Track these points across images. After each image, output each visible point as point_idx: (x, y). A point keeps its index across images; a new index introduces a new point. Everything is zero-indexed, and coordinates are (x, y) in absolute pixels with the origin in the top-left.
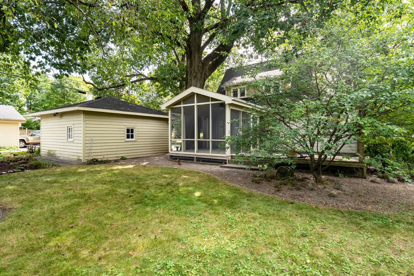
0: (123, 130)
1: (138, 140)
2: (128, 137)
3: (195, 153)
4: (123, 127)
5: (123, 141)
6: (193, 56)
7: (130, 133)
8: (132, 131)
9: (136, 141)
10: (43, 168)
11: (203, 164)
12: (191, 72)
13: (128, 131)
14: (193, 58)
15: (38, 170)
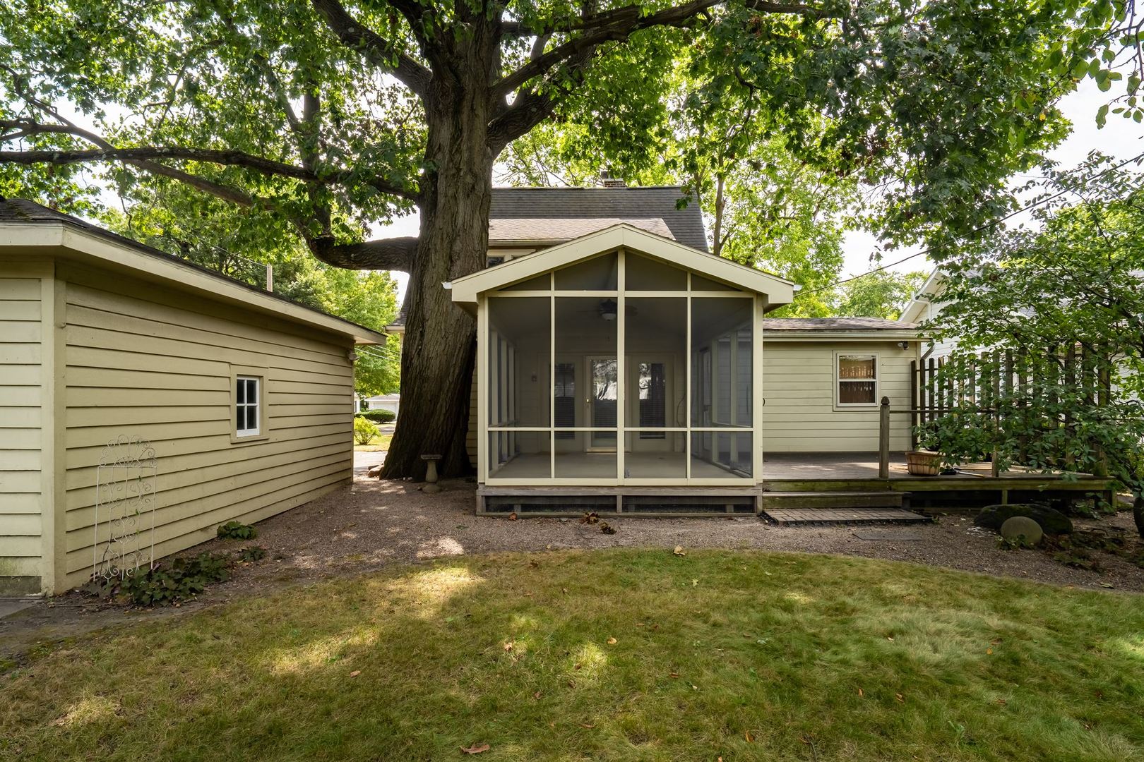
0: (224, 384)
1: (273, 436)
2: (239, 420)
3: (621, 480)
4: (223, 369)
5: (224, 443)
6: (466, 111)
7: (246, 402)
9: (265, 441)
11: (656, 518)
12: (459, 170)
14: (464, 117)
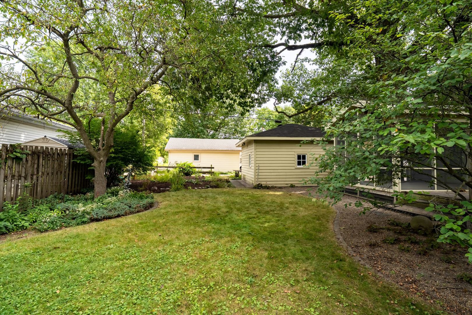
0: (293, 156)
1: (311, 168)
2: (299, 163)
4: (293, 153)
5: (293, 168)
7: (301, 160)
8: (304, 157)
9: (308, 168)
10: (221, 187)
13: (299, 157)
15: (217, 189)
